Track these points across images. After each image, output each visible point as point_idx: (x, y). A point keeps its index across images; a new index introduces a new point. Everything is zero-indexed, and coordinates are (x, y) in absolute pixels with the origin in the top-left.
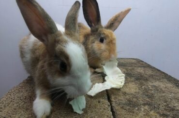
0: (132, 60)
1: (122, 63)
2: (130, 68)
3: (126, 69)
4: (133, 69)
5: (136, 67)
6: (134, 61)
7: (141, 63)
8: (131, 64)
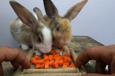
0: (84, 37)
1: (78, 40)
2: (83, 43)
3: (81, 44)
4: (85, 44)
5: (87, 42)
6: (85, 38)
7: (90, 39)
8: (84, 40)
